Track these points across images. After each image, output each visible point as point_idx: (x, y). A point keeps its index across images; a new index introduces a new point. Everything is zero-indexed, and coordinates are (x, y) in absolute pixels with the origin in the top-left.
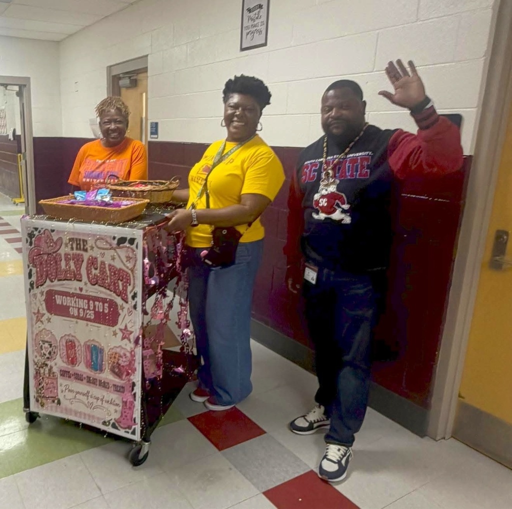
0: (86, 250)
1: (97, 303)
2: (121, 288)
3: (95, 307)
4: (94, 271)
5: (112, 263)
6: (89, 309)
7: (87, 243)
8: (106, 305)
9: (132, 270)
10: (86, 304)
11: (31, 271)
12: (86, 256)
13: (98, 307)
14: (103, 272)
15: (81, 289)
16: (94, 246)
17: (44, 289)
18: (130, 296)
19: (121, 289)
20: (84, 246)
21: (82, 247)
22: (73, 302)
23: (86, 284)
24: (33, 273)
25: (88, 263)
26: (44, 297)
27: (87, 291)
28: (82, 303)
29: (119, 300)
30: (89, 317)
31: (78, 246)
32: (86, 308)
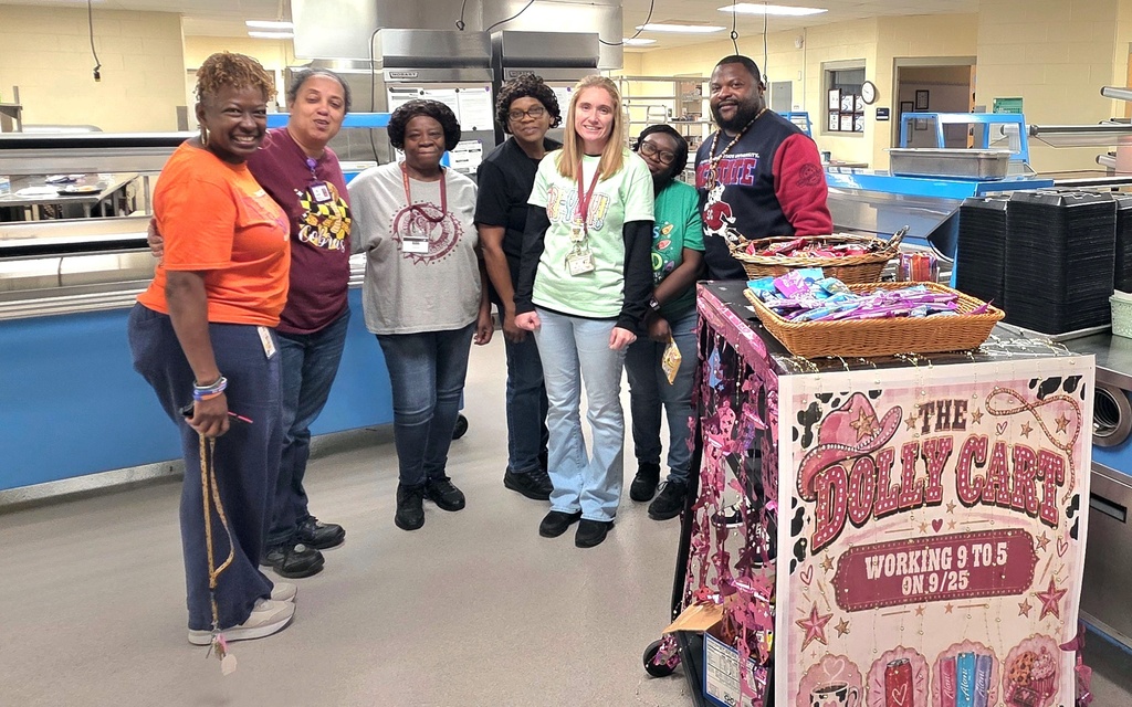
0: (960, 426)
1: (977, 548)
2: (1040, 496)
3: (971, 557)
4: (975, 472)
5: (1023, 441)
6: (955, 568)
7: (965, 409)
8: (1003, 545)
9: (1069, 448)
10: (947, 556)
11: (801, 512)
12: (959, 439)
13: (981, 555)
14: (999, 468)
15: (937, 525)
16: (983, 410)
17: (836, 550)
18: (1062, 509)
19: (1041, 500)
20: (958, 414)
21: (952, 420)
22: (913, 562)
23: (951, 508)
24: (805, 518)
25: (963, 455)
26: (832, 573)
27: (952, 525)
28: (938, 558)
29: (1035, 527)
30: (955, 588)
31: (943, 421)
32: (949, 566)
